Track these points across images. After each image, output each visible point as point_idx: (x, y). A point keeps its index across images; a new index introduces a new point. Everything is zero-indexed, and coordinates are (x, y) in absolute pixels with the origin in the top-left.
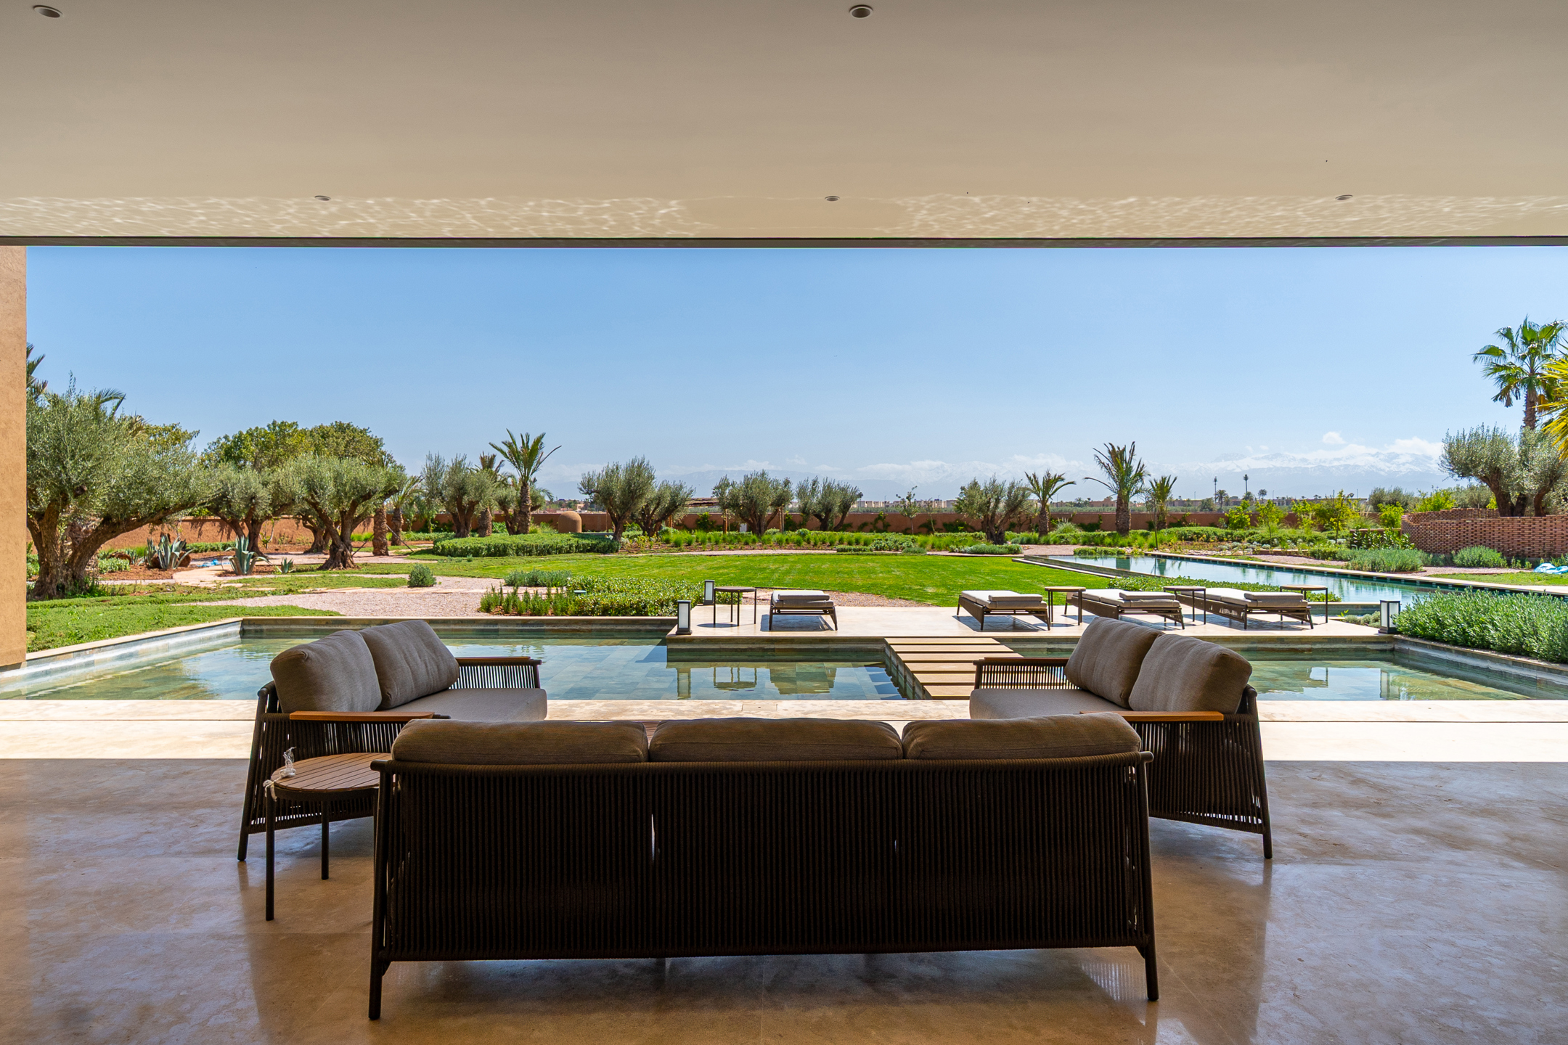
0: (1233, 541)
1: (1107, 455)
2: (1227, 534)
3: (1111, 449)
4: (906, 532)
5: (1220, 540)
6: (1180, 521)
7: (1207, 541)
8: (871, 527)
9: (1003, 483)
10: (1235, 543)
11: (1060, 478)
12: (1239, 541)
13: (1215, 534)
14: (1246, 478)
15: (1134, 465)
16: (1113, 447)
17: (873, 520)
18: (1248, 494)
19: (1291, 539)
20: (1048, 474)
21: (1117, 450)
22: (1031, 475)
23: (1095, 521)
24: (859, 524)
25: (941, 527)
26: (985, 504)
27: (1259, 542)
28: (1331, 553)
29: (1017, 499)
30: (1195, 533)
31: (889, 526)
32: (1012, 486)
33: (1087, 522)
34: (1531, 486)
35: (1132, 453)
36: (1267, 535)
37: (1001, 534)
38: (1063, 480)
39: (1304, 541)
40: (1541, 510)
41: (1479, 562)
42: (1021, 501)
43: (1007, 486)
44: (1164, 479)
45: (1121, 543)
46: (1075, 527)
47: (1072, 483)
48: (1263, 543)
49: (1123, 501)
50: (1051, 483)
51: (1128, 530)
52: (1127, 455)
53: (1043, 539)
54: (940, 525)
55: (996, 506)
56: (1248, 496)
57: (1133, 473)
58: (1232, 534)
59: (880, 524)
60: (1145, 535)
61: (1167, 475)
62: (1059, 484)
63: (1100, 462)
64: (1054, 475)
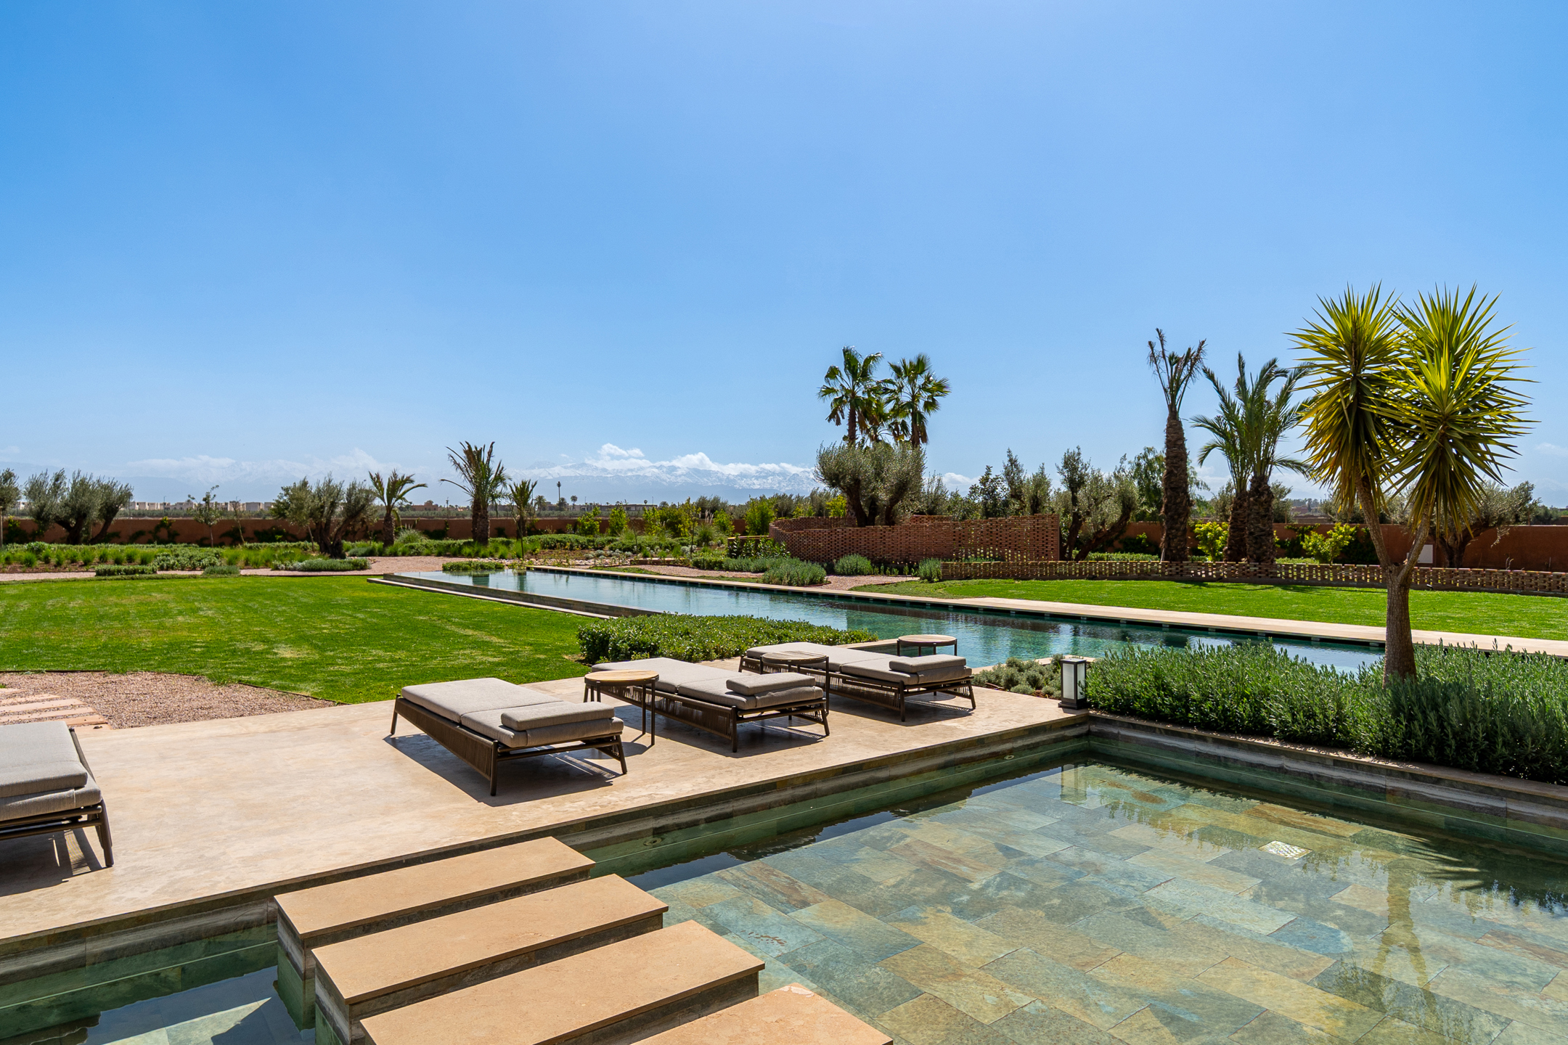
0: (596, 549)
1: (463, 455)
2: (589, 541)
3: (467, 449)
4: (203, 543)
5: (584, 547)
6: (534, 530)
7: (572, 548)
8: (150, 537)
9: (341, 484)
10: (599, 551)
11: (409, 480)
12: (601, 549)
13: (577, 541)
14: (559, 485)
15: (493, 467)
16: (469, 447)
17: (152, 528)
18: (563, 499)
19: (649, 546)
20: (395, 475)
21: (474, 449)
22: (374, 476)
23: (441, 527)
24: (131, 533)
25: (251, 535)
26: (318, 509)
27: (620, 549)
28: (716, 562)
29: (358, 503)
30: (558, 541)
31: (177, 535)
32: (353, 487)
33: (432, 529)
34: (884, 496)
35: (490, 454)
36: (628, 543)
37: (339, 545)
38: (412, 482)
39: (661, 548)
40: (890, 519)
41: (856, 570)
42: (363, 506)
43: (346, 487)
44: (524, 483)
45: (482, 552)
46: (420, 534)
47: (423, 485)
48: (624, 551)
49: (479, 505)
50: (396, 485)
51: (487, 538)
52: (485, 456)
53: (388, 550)
54: (250, 533)
55: (332, 512)
56: (562, 503)
57: (493, 476)
58: (593, 541)
59: (163, 533)
60: (507, 544)
61: (527, 479)
62: (407, 486)
63: (455, 462)
64: (400, 477)
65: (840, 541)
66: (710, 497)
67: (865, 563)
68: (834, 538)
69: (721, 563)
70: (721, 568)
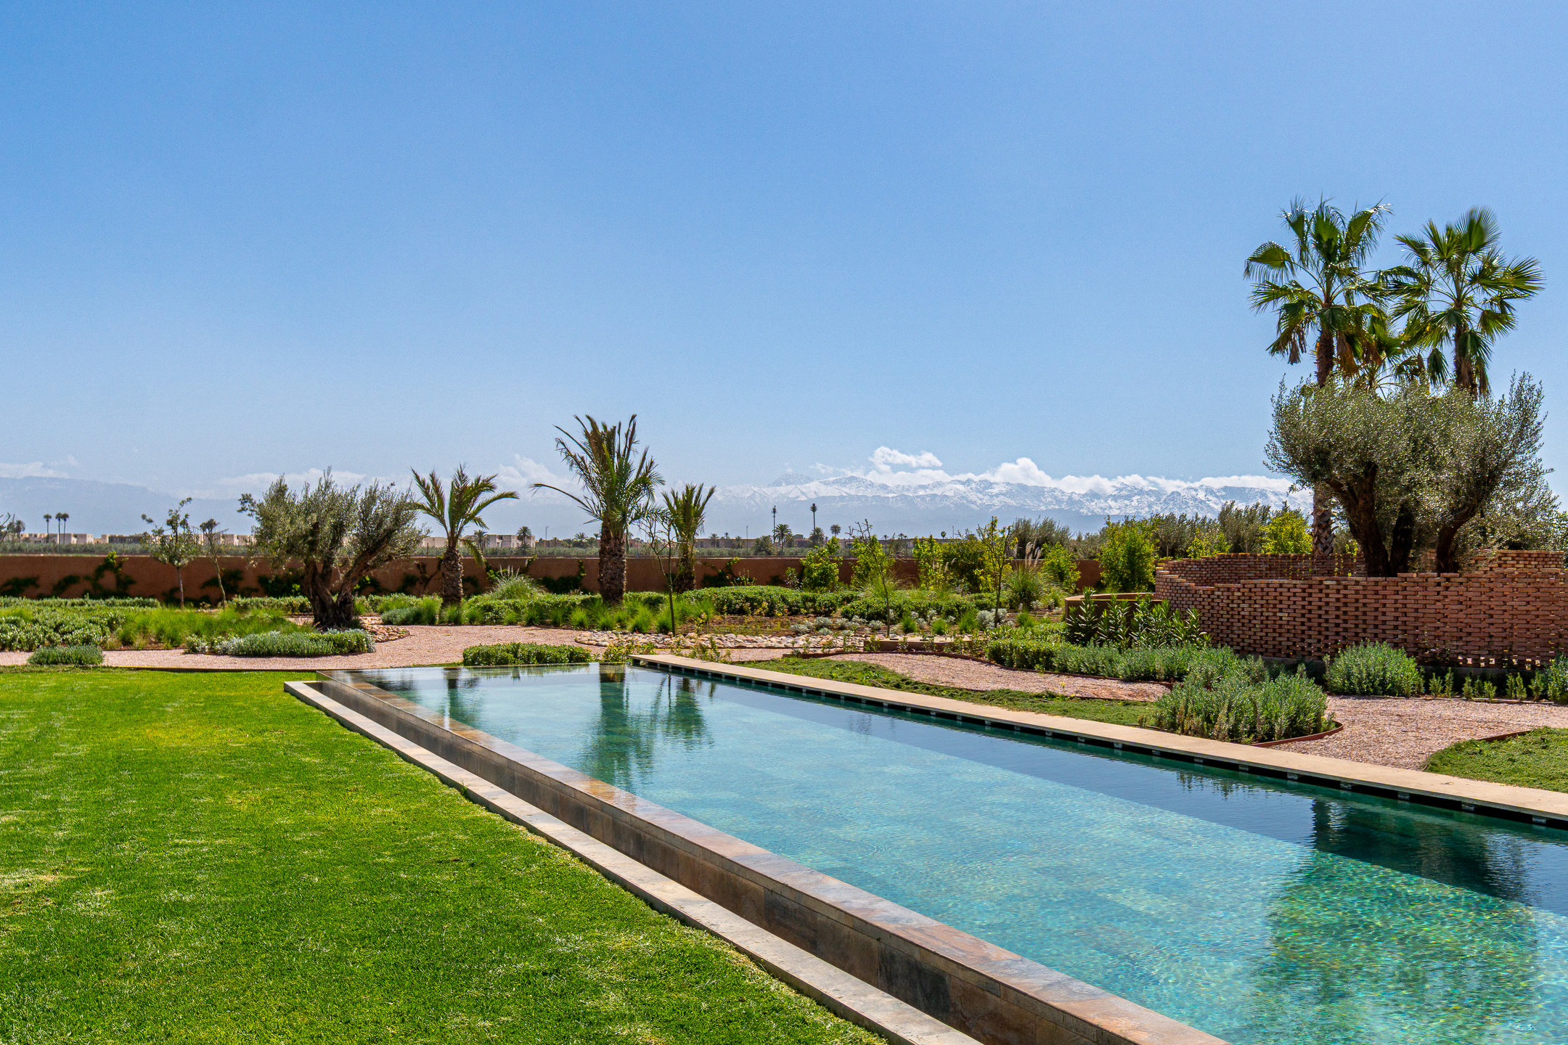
0: (817, 614)
1: (584, 440)
2: (806, 599)
3: (590, 430)
4: (171, 599)
5: (794, 611)
6: (720, 575)
7: (770, 614)
8: (88, 585)
9: (354, 491)
10: (822, 619)
11: (485, 485)
12: (827, 614)
13: (784, 599)
14: (814, 509)
15: (634, 460)
16: (593, 424)
17: (91, 571)
18: (818, 530)
19: (917, 609)
20: (462, 477)
21: (601, 430)
22: (425, 477)
23: (572, 572)
24: (56, 578)
26: (305, 537)
27: (862, 616)
28: (1038, 654)
29: (380, 525)
30: (747, 599)
31: (132, 582)
32: (371, 498)
33: (556, 575)
34: (1434, 503)
35: (631, 437)
36: (877, 603)
37: (346, 603)
38: (491, 488)
39: (939, 613)
40: (1449, 560)
41: (1383, 683)
42: (390, 533)
43: (361, 496)
44: (690, 492)
45: (602, 621)
46: (533, 584)
47: (511, 495)
48: (870, 618)
49: (613, 533)
50: (469, 494)
51: (621, 592)
52: (620, 442)
53: (448, 613)
55: (336, 542)
56: (817, 535)
57: (632, 478)
58: (813, 600)
59: (109, 580)
60: (653, 604)
61: (696, 484)
62: (484, 496)
63: (568, 454)
64: (471, 482)
65: (1331, 609)
66: (1036, 521)
67: (1404, 667)
68: (1316, 603)
69: (1050, 654)
70: (1049, 668)
